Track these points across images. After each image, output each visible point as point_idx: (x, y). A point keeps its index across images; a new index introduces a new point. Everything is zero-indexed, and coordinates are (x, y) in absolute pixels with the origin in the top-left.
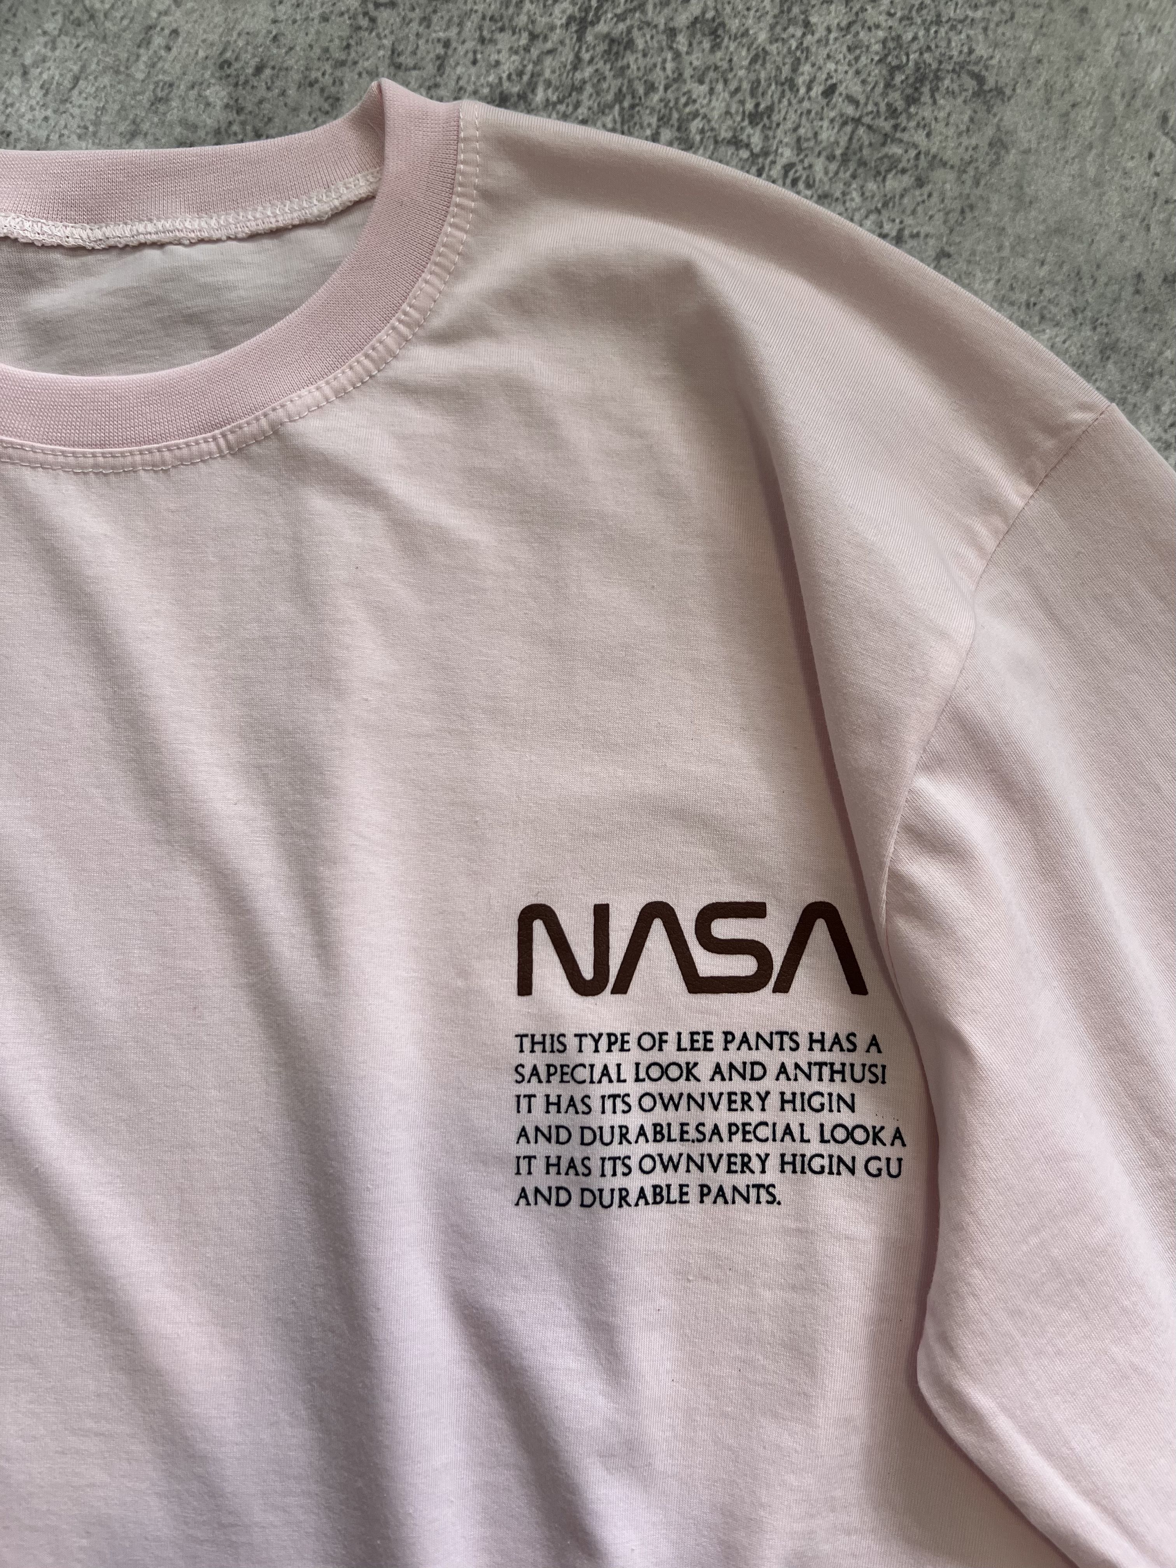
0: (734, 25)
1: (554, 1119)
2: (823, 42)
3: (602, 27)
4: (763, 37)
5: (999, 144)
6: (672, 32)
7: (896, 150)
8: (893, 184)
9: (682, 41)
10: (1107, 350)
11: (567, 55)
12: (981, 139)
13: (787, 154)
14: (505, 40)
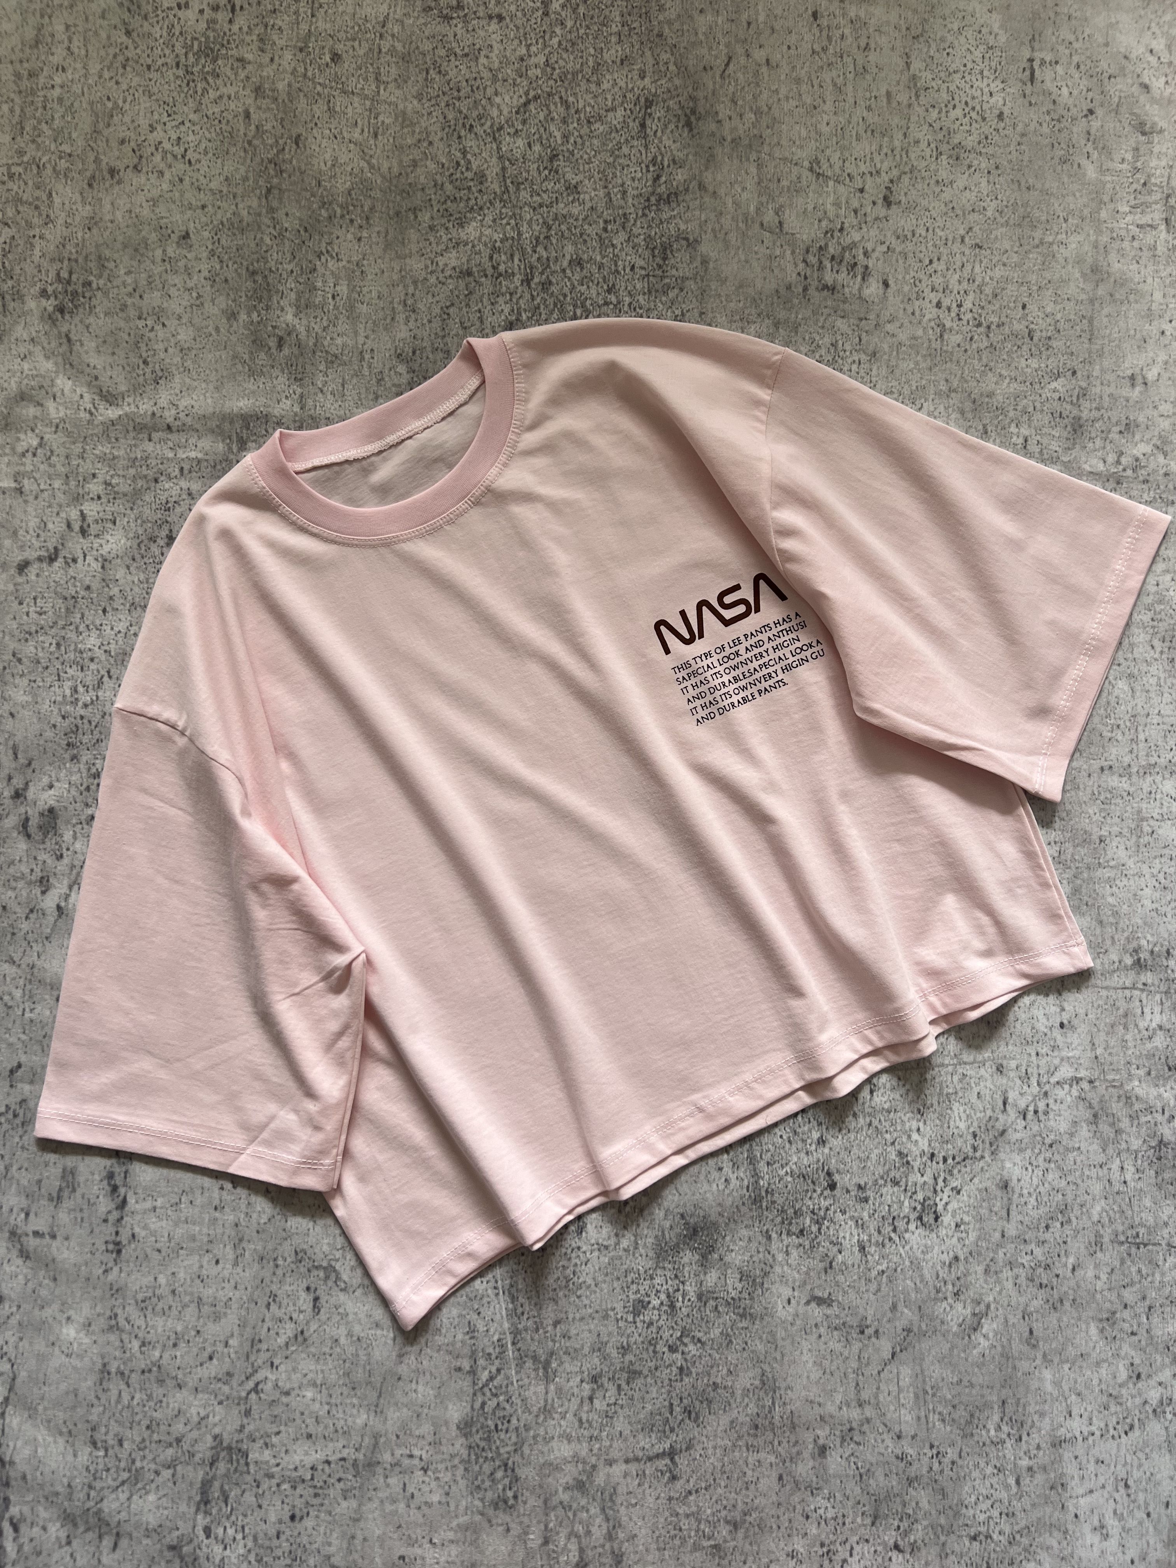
0: (585, 257)
1: (698, 691)
2: (622, 250)
3: (536, 280)
4: (598, 258)
5: (705, 262)
6: (564, 271)
7: (667, 281)
8: (672, 294)
9: (568, 271)
10: (777, 325)
11: (527, 296)
12: (697, 263)
13: (627, 300)
14: (501, 300)
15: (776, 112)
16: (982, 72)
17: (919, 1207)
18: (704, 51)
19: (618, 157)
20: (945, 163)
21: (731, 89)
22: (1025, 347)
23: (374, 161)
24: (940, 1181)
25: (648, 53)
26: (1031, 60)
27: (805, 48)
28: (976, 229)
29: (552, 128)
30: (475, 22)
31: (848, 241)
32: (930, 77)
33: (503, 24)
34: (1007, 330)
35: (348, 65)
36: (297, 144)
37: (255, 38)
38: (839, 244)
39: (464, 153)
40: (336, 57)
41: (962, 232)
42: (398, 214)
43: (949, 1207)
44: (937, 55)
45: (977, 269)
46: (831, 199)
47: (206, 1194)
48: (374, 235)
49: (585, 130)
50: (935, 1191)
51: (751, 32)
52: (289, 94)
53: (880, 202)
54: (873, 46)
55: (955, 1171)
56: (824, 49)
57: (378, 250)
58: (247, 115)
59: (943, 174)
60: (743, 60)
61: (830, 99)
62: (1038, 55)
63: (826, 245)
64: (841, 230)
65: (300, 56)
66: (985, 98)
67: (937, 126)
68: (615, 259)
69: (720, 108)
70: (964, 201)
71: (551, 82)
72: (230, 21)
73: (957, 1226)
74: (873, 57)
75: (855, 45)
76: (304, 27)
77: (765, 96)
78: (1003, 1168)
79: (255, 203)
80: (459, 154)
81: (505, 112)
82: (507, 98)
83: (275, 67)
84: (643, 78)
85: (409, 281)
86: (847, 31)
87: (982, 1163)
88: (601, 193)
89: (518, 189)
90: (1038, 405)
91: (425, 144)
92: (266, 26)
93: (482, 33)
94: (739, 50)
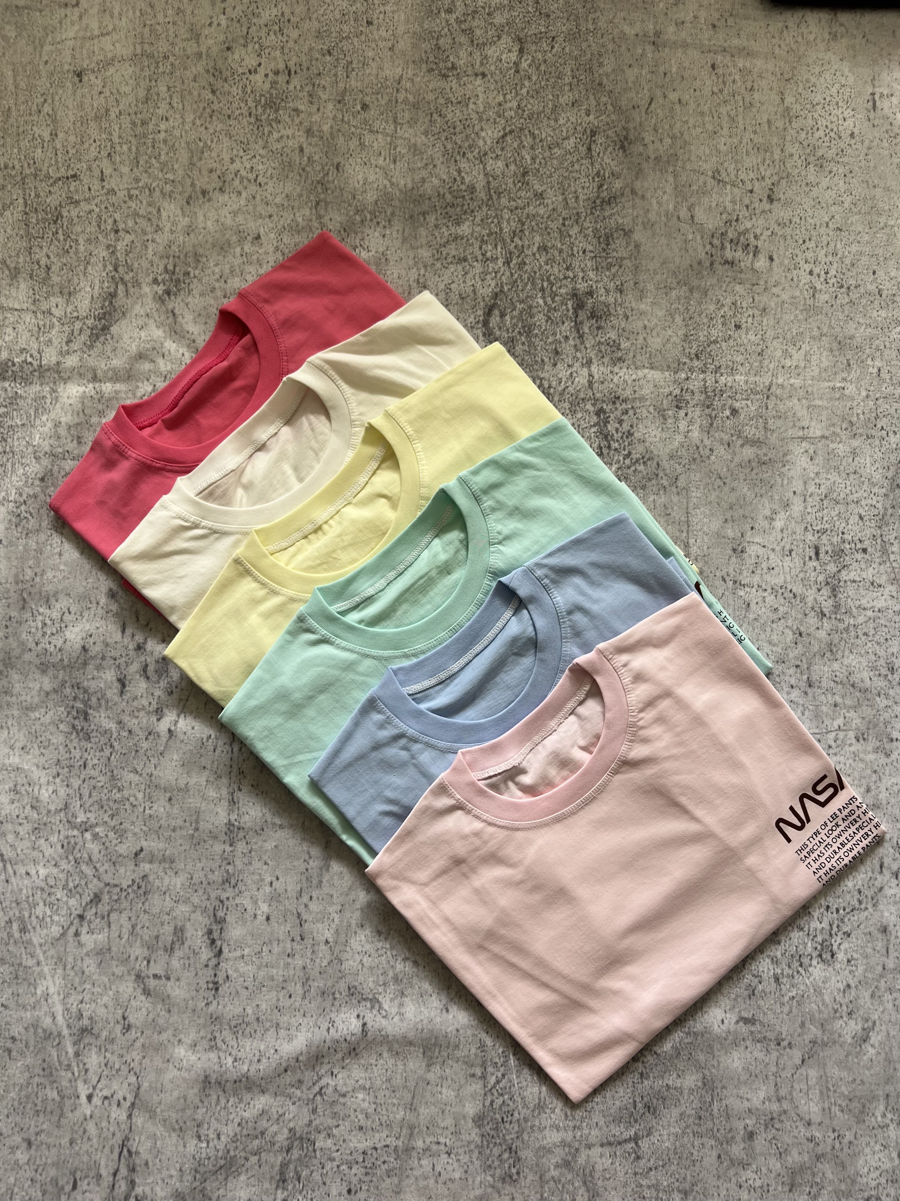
0: (549, 244)
2: (576, 239)
3: (514, 262)
4: (559, 245)
5: (637, 246)
6: (534, 254)
7: (610, 260)
8: (613, 270)
9: (537, 256)
10: (691, 290)
11: (508, 274)
12: (631, 247)
13: (581, 275)
14: (488, 277)
15: (686, 137)
16: (837, 104)
17: (819, 947)
18: (633, 94)
19: (571, 172)
20: (812, 169)
21: (653, 121)
22: (876, 302)
23: (394, 180)
24: (835, 927)
25: (592, 97)
26: (873, 94)
27: (707, 91)
28: (837, 217)
29: (524, 153)
30: (465, 79)
31: (742, 228)
32: (799, 108)
33: (486, 79)
34: (862, 290)
35: (373, 112)
36: (338, 169)
37: (305, 94)
38: (736, 230)
39: (459, 172)
40: (365, 107)
41: (827, 219)
42: (411, 217)
43: (842, 947)
44: (804, 92)
45: (839, 246)
46: (729, 198)
47: (281, 945)
48: (395, 233)
49: (547, 154)
50: (831, 935)
51: (667, 80)
52: (331, 134)
53: (765, 199)
54: (756, 87)
55: (846, 920)
56: (721, 91)
57: (397, 243)
58: (301, 150)
59: (811, 178)
60: (661, 100)
61: (726, 125)
62: (878, 90)
63: (726, 231)
64: (737, 220)
65: (339, 106)
66: (841, 122)
67: (805, 144)
68: (571, 246)
69: (645, 135)
70: (827, 197)
71: (522, 121)
72: (288, 82)
73: (849, 961)
74: (756, 95)
75: (743, 87)
76: (341, 85)
77: (678, 125)
78: (882, 917)
79: (307, 213)
80: (455, 173)
81: (489, 142)
82: (490, 132)
83: (320, 114)
84: (588, 115)
85: (421, 266)
86: (737, 77)
87: (866, 913)
88: (560, 198)
89: (499, 197)
90: (887, 344)
91: (431, 167)
92: (314, 85)
93: (470, 86)
94: (659, 93)
